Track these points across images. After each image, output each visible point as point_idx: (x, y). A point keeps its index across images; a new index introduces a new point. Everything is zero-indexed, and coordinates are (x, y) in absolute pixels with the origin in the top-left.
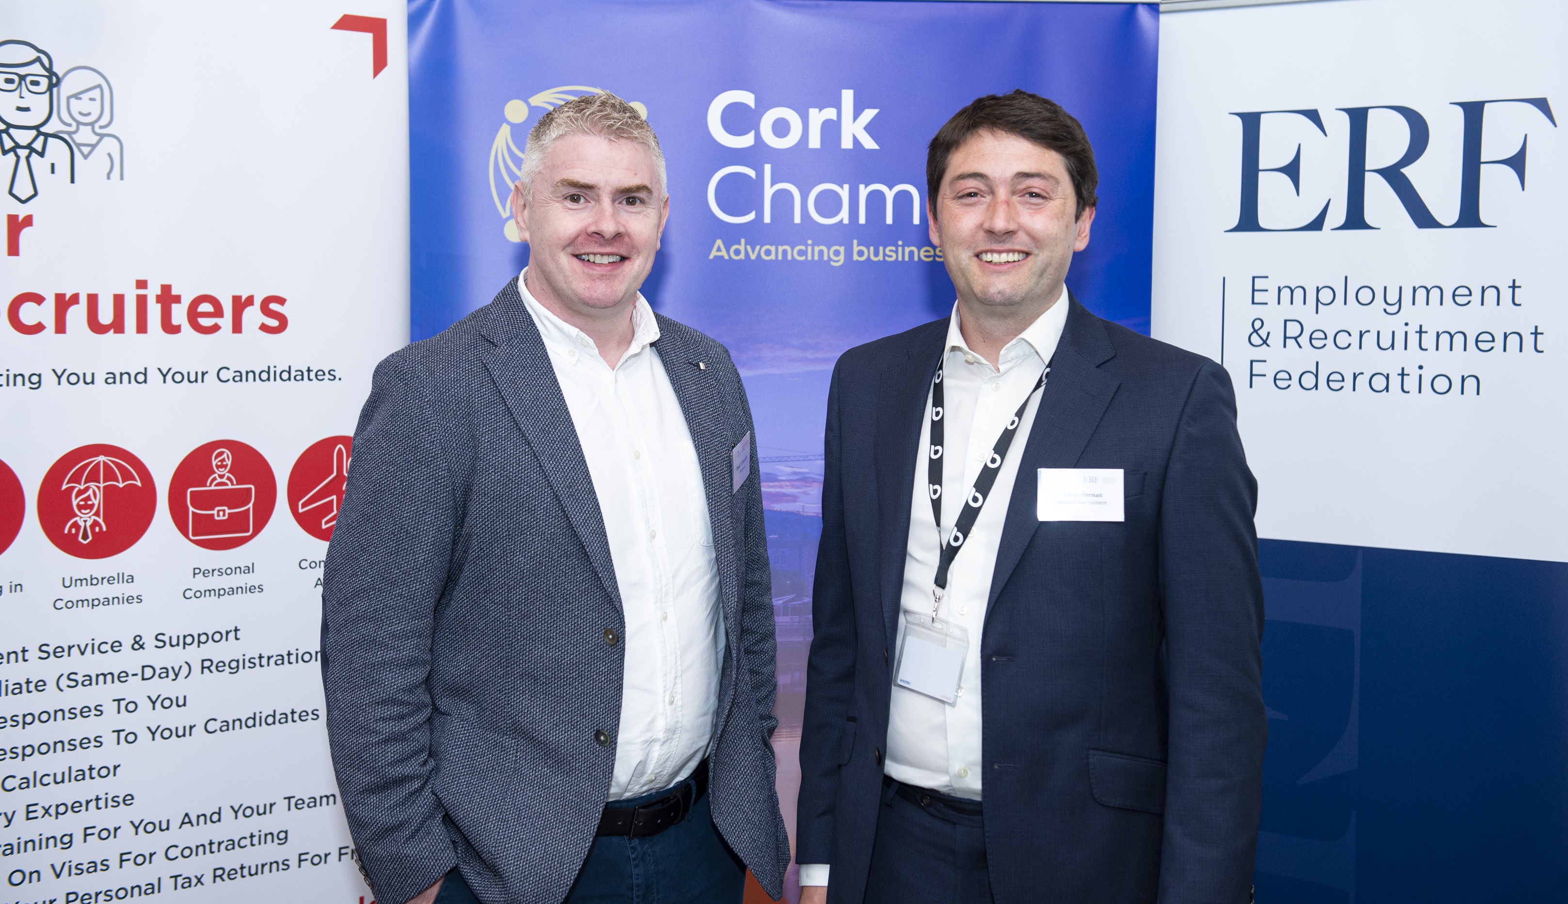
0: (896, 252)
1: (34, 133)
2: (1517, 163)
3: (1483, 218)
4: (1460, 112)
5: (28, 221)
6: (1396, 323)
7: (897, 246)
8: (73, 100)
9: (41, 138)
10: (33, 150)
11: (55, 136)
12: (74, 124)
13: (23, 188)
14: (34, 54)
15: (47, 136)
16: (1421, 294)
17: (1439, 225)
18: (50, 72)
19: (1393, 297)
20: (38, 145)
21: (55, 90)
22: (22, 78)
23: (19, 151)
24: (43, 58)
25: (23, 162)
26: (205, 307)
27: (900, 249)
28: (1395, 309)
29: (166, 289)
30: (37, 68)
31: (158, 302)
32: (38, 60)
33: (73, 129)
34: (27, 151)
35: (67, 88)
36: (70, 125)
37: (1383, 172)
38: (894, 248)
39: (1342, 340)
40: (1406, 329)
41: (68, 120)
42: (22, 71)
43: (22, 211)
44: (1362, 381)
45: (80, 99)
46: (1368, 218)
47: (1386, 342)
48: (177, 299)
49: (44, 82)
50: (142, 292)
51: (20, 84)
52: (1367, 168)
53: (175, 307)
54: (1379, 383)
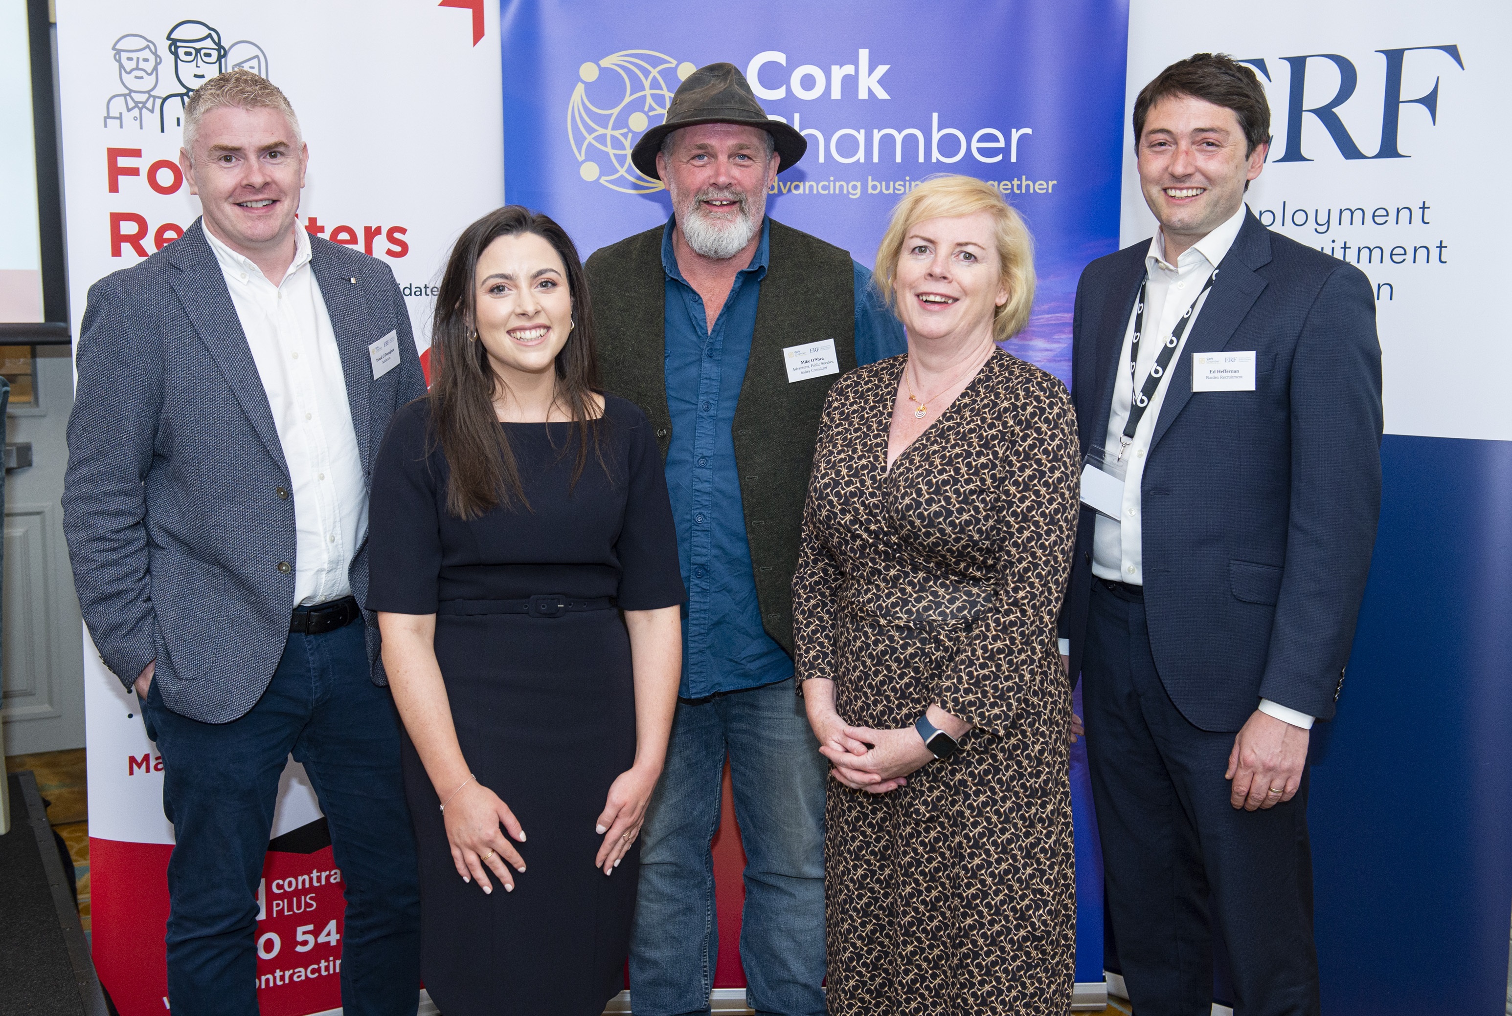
0: (904, 186)
2: (1430, 101)
3: (1400, 150)
4: (1383, 58)
7: (905, 181)
14: (206, 32)
16: (1346, 215)
17: (1363, 157)
18: (219, 46)
19: (1322, 219)
21: (223, 60)
22: (198, 51)
24: (213, 35)
27: (907, 183)
28: (1325, 228)
30: (209, 43)
32: (210, 35)
37: (1317, 112)
38: (902, 183)
40: (1333, 245)
42: (198, 45)
46: (1304, 152)
49: (215, 54)
51: (196, 55)
52: (1304, 109)
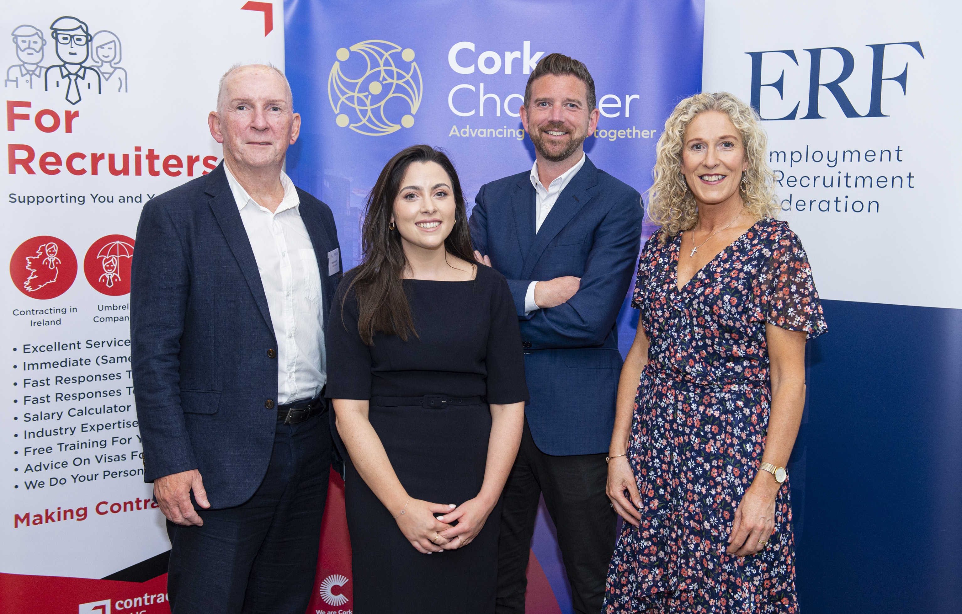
1: (79, 66)
2: (902, 79)
3: (883, 112)
4: (871, 50)
5: (76, 114)
6: (834, 172)
8: (99, 49)
9: (83, 70)
10: (78, 76)
11: (90, 68)
12: (100, 62)
13: (73, 97)
14: (78, 24)
15: (86, 68)
16: (848, 155)
17: (858, 116)
18: (87, 34)
19: (832, 158)
20: (81, 73)
21: (90, 43)
22: (72, 37)
23: (71, 76)
24: (83, 26)
25: (73, 83)
26: (173, 162)
28: (832, 164)
29: (151, 151)
30: (80, 32)
31: (147, 159)
32: (81, 27)
33: (100, 64)
34: (75, 77)
35: (96, 42)
36: (98, 62)
37: (828, 86)
39: (805, 182)
40: (839, 175)
41: (97, 60)
42: (72, 33)
43: (73, 109)
44: (815, 205)
45: (103, 48)
46: (820, 112)
47: (828, 183)
48: (157, 157)
49: (84, 39)
50: (138, 153)
51: (71, 40)
52: (820, 83)
53: (156, 161)
54: (824, 206)
